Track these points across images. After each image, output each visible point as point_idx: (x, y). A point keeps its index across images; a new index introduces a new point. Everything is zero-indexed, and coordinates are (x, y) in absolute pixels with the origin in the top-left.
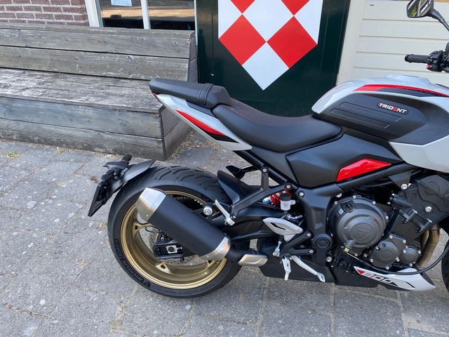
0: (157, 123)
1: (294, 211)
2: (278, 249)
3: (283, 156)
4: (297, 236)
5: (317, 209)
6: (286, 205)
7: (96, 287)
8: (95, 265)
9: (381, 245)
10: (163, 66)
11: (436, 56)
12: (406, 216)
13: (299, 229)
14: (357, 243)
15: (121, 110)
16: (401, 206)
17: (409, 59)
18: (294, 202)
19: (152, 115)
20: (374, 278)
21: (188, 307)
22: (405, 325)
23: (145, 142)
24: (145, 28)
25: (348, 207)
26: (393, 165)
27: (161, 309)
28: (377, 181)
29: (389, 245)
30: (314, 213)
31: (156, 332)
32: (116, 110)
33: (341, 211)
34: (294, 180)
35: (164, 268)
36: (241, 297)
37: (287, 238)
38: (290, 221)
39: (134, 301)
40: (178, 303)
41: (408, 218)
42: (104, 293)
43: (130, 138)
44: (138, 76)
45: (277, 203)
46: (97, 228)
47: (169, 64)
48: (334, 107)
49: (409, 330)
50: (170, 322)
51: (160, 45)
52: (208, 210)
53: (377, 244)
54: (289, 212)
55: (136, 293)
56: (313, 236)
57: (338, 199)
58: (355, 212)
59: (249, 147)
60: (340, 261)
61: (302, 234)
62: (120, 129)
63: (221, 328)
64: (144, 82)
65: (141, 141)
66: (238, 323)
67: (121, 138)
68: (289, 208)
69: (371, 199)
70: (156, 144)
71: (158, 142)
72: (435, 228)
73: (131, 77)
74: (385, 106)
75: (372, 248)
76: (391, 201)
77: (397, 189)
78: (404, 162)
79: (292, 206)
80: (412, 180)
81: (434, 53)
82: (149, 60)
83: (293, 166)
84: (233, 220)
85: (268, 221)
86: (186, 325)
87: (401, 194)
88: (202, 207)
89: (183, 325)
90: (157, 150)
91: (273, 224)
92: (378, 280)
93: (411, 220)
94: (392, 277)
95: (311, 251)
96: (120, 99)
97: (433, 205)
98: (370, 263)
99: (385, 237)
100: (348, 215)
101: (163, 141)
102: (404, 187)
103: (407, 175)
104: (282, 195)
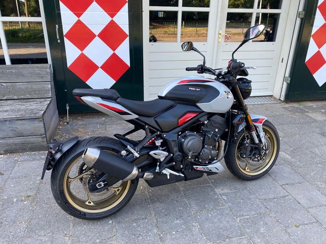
0: (42, 124)
1: (163, 145)
2: (158, 168)
3: (153, 118)
4: (166, 157)
5: (173, 141)
6: (158, 143)
7: (42, 233)
8: (34, 222)
9: (202, 151)
10: (31, 88)
11: (200, 67)
12: (209, 135)
13: (166, 153)
14: (193, 153)
15: (11, 120)
16: (206, 131)
17: (188, 69)
18: (162, 141)
19: (37, 120)
20: (202, 170)
21: (110, 222)
22: (218, 193)
23: (32, 139)
24: (7, 64)
25: (185, 137)
26: (200, 114)
27: (95, 229)
28: (194, 123)
29: (206, 150)
30: (172, 143)
31: (98, 241)
32: (6, 121)
33: (183, 140)
34: (160, 129)
35: (90, 203)
36: (138, 207)
37: (162, 160)
38: (162, 150)
39: (75, 231)
40: (103, 222)
41: (210, 136)
42: (51, 234)
43: (19, 139)
44: (11, 97)
45: (153, 143)
46: (22, 201)
47: (35, 87)
48: (170, 93)
49: (220, 194)
50: (104, 233)
51: (26, 74)
52: (124, 153)
53: (201, 152)
54: (161, 146)
55: (73, 226)
56: (173, 155)
57: (180, 135)
58: (189, 138)
59: (137, 116)
60: (186, 166)
61: (168, 156)
62: (11, 134)
63: (135, 224)
64: (17, 101)
65: (28, 140)
66: (143, 219)
67: (11, 141)
68: (160, 144)
69: (193, 131)
70: (40, 139)
71: (43, 138)
72: (220, 140)
73: (5, 98)
74: (191, 89)
75: (199, 154)
76: (202, 130)
77: (203, 124)
78: (204, 112)
79: (161, 143)
80: (208, 119)
81: (199, 66)
82: (19, 85)
83: (159, 123)
84: (139, 154)
85: (152, 153)
86: (115, 230)
87: (205, 126)
88: (120, 152)
89: (113, 231)
90: (42, 144)
91: (154, 154)
92: (204, 170)
93: (212, 137)
94: (210, 166)
95: (174, 163)
96: (7, 113)
97: (218, 128)
98: (199, 162)
99: (203, 147)
100: (187, 140)
101: (46, 137)
102: (206, 122)
103: (206, 117)
104: (155, 138)
